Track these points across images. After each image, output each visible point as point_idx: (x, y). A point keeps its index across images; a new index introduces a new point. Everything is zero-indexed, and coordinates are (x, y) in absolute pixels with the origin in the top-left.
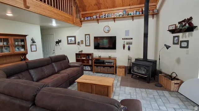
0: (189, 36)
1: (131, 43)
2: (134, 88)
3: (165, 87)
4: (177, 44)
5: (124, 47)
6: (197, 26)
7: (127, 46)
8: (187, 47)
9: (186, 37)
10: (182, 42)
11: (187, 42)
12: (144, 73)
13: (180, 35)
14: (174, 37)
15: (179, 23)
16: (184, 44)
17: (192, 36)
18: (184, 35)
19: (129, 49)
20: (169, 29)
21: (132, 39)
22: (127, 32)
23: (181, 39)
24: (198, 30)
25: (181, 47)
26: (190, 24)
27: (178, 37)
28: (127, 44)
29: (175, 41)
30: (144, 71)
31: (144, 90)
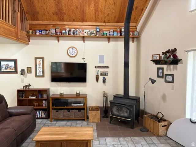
0: (173, 70)
1: (106, 74)
2: (117, 138)
3: (152, 131)
4: (162, 77)
5: (97, 79)
6: (181, 60)
7: (101, 78)
8: (172, 82)
9: (170, 70)
10: (166, 75)
11: (172, 75)
12: (126, 115)
13: (165, 66)
14: (158, 69)
15: (163, 53)
16: (169, 78)
17: (176, 69)
18: (169, 67)
19: (104, 81)
20: (153, 59)
21: (107, 67)
22: (101, 58)
23: (165, 72)
24: (182, 63)
25: (166, 81)
26: (175, 56)
27: (162, 69)
28: (102, 74)
29: (159, 74)
30: (127, 112)
31: (129, 139)
